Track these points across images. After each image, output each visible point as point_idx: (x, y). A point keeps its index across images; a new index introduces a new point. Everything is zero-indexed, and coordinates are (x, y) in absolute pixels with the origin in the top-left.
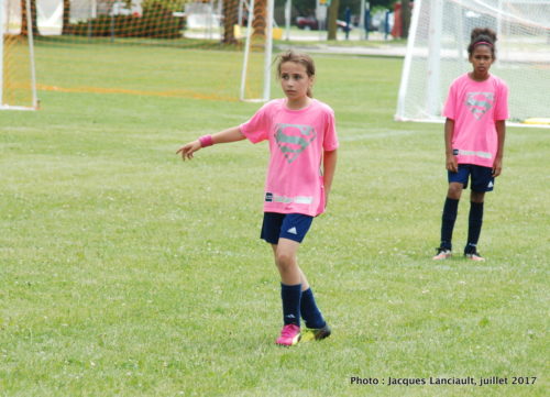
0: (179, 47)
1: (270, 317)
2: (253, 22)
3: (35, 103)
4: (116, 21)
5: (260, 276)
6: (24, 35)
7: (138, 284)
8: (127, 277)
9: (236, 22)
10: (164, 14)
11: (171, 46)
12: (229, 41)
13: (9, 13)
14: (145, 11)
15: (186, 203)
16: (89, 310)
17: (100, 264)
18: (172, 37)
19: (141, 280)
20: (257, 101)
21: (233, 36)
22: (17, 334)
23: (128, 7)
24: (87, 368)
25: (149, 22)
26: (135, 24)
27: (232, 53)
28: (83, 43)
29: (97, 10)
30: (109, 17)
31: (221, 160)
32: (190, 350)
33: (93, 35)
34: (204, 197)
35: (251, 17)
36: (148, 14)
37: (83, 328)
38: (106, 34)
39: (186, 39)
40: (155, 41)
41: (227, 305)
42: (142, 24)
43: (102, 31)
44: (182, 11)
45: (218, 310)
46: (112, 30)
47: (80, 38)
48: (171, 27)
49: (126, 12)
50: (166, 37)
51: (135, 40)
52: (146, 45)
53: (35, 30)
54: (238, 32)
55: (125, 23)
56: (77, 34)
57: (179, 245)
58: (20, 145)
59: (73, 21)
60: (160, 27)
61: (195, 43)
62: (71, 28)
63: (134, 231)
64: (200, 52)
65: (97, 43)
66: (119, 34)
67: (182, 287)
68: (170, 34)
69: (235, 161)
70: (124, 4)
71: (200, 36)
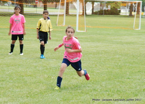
0: (119, 17)
1: (141, 80)
2: (137, 11)
3: (85, 30)
4: (104, 11)
5: (138, 70)
6: (83, 14)
7: (109, 72)
8: (107, 70)
9: (133, 11)
10: (116, 9)
11: (117, 17)
12: (131, 15)
13: (80, 10)
14: (111, 9)
15: (120, 53)
16: (98, 78)
17: (101, 67)
18: (117, 15)
19: (110, 71)
20: (137, 29)
21: (132, 14)
22: (82, 83)
23: (107, 8)
24: (98, 91)
25: (112, 11)
26: (109, 12)
27: (131, 18)
28: (97, 16)
29: (100, 9)
30: (103, 10)
31: (129, 43)
32: (121, 88)
33: (99, 14)
34: (125, 52)
35: (136, 10)
36: (112, 9)
37: (97, 82)
38: (102, 14)
39: (121, 15)
40: (113, 16)
41: (130, 77)
42: (110, 12)
43: (101, 13)
44: (120, 9)
45: (128, 78)
46: (103, 13)
47: (96, 15)
48: (117, 12)
49: (107, 9)
50: (116, 15)
51: (109, 15)
52: (111, 17)
53: (86, 13)
54: (133, 13)
55: (106, 11)
56: (95, 14)
57: (119, 63)
58: (82, 40)
59: (94, 11)
60: (114, 12)
61: (123, 16)
62: (94, 13)
63: (108, 60)
64: (124, 18)
65: (100, 16)
66: (105, 14)
67: (120, 73)
68: (117, 14)
69: (132, 43)
70: (106, 7)
71: (124, 14)
